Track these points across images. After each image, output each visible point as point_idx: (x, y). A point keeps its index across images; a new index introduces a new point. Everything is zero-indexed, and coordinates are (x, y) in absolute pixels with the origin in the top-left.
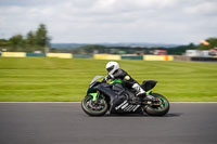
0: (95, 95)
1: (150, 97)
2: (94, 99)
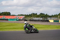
0: (27, 29)
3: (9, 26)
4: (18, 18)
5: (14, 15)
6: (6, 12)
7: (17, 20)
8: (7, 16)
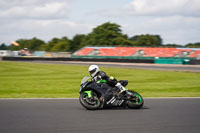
0: (89, 93)
1: (130, 94)
2: (90, 96)
3: (159, 80)
4: (188, 53)
5: (174, 46)
6: (148, 35)
7: (184, 63)
8: (150, 49)
